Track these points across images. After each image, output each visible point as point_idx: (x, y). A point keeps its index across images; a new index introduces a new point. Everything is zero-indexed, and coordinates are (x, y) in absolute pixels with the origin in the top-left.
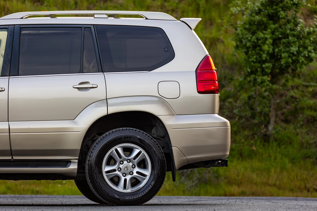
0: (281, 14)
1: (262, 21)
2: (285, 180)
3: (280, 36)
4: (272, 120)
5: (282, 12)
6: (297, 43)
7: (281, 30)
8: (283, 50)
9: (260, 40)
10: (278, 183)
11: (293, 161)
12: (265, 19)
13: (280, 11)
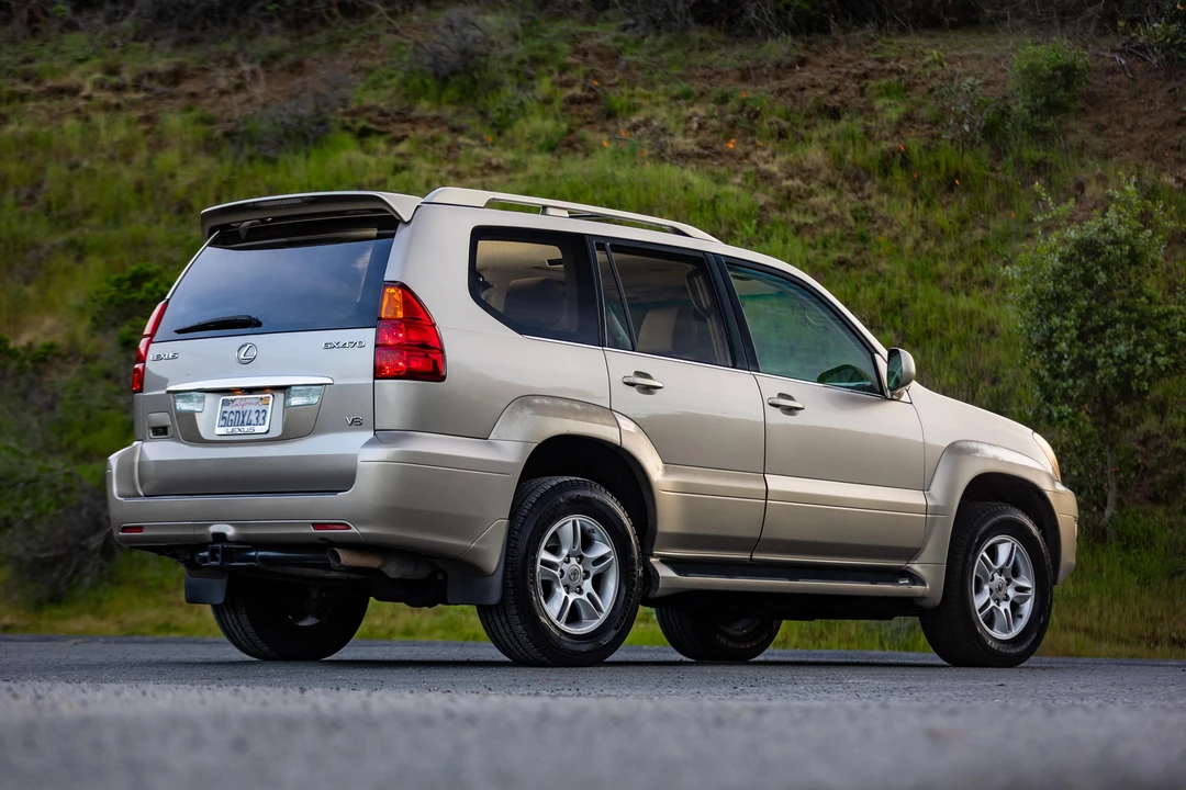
0: (1101, 279)
1: (1064, 292)
2: (1115, 620)
3: (1102, 323)
4: (1111, 496)
5: (1101, 274)
6: (1135, 337)
7: (1105, 310)
8: (1104, 351)
9: (1055, 331)
10: (1095, 625)
11: (1145, 581)
12: (1068, 289)
13: (1097, 272)
